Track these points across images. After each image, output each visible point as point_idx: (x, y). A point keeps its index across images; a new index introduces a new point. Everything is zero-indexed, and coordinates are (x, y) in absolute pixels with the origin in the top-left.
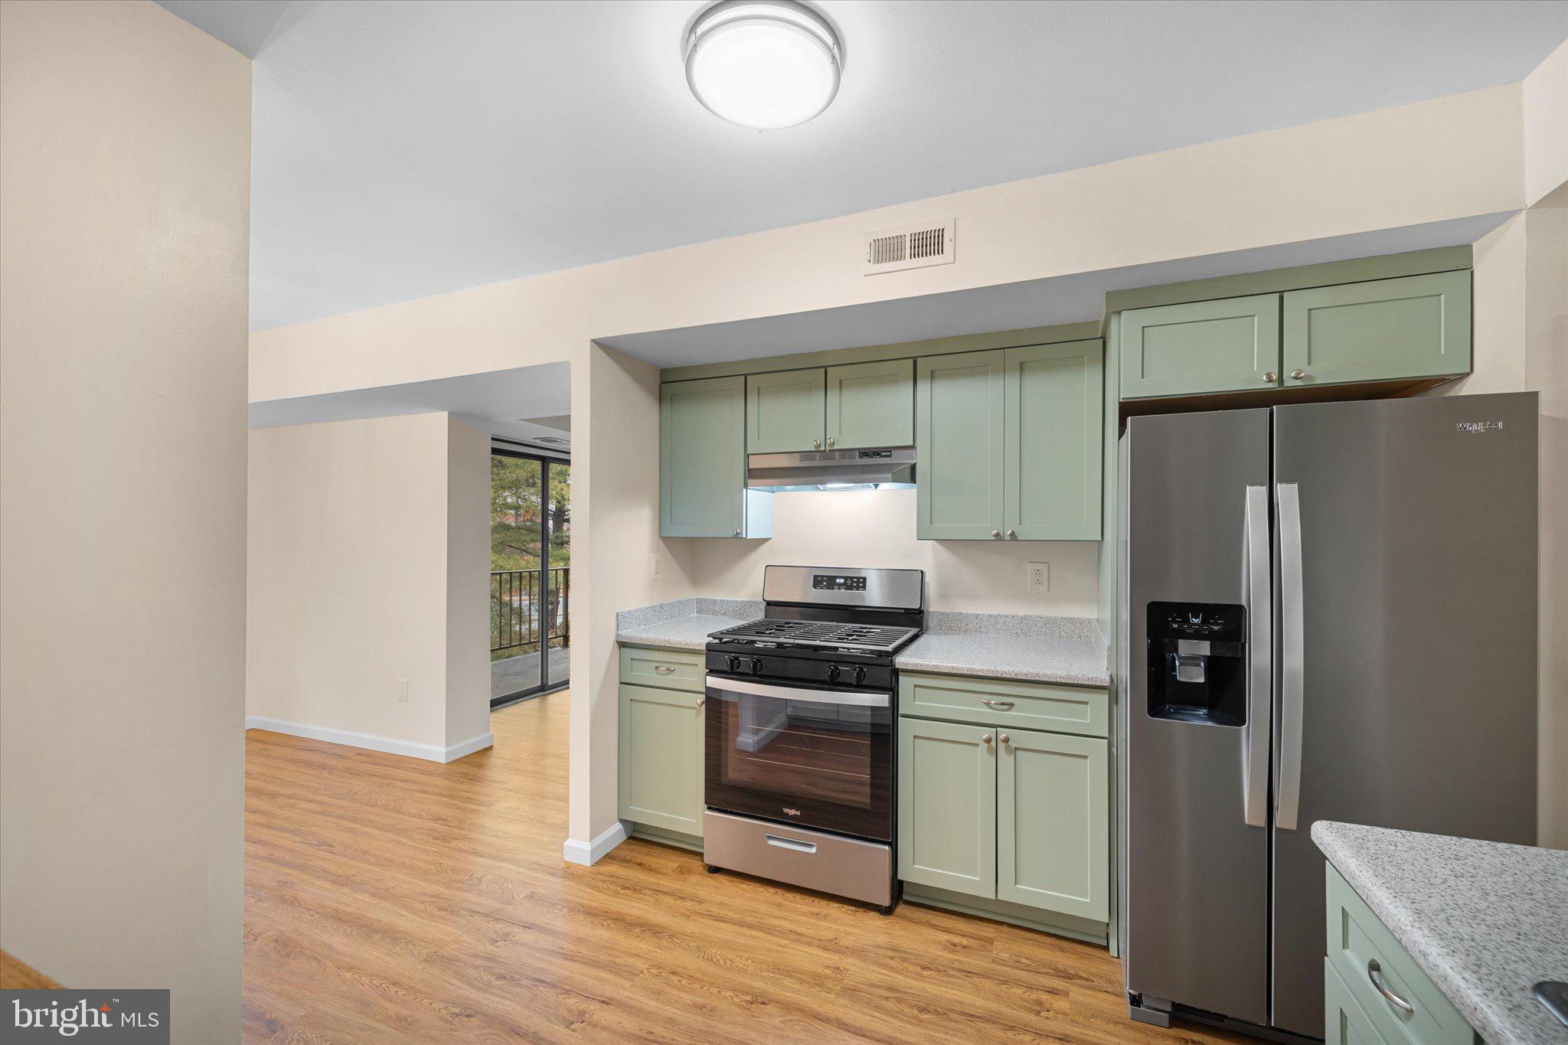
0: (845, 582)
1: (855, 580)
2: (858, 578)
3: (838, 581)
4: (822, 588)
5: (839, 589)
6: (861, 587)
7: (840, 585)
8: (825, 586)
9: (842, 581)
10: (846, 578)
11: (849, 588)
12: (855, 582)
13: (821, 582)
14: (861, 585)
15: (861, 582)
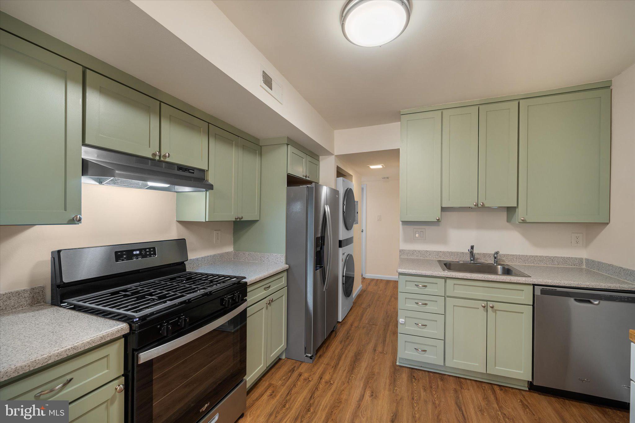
0: (140, 253)
1: (148, 250)
2: (149, 249)
3: (134, 253)
4: (123, 260)
5: (137, 259)
6: (152, 254)
7: (137, 255)
8: (125, 258)
9: (138, 252)
10: (140, 250)
11: (144, 256)
12: (148, 252)
13: (122, 256)
14: (152, 253)
15: (152, 251)
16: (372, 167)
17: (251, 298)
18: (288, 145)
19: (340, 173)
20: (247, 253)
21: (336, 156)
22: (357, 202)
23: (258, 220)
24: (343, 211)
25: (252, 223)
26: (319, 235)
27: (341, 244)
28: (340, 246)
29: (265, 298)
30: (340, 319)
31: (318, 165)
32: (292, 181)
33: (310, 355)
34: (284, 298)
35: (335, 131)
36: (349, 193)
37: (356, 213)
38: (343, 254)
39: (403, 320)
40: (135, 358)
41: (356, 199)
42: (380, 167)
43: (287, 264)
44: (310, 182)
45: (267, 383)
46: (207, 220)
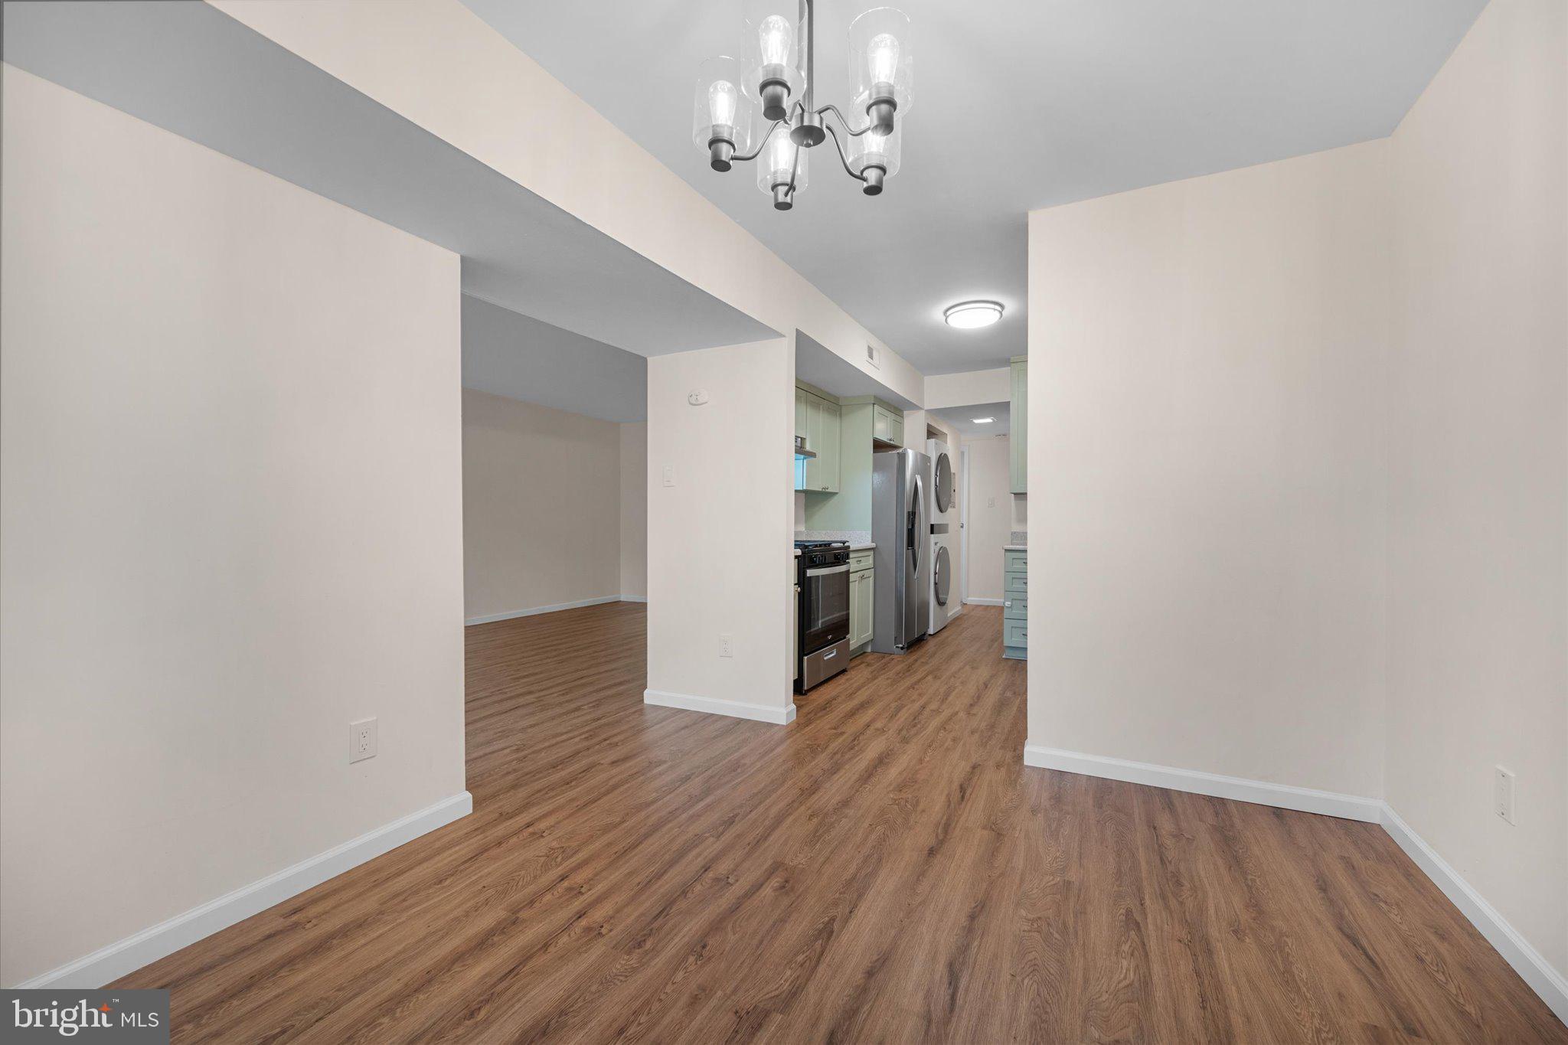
16: (977, 421)
17: (853, 565)
18: (874, 404)
19: (931, 433)
20: (824, 532)
21: (927, 411)
22: (954, 474)
23: (837, 493)
24: (936, 485)
25: (834, 494)
26: (911, 510)
27: (933, 529)
28: (932, 532)
29: (857, 572)
30: (931, 631)
31: (901, 423)
32: (879, 446)
33: (901, 646)
34: (871, 580)
35: (925, 377)
36: (943, 460)
37: (952, 491)
38: (936, 544)
39: (1009, 603)
40: (805, 573)
41: (953, 470)
42: (989, 420)
43: (873, 542)
44: (895, 447)
45: (860, 661)
46: (805, 488)
